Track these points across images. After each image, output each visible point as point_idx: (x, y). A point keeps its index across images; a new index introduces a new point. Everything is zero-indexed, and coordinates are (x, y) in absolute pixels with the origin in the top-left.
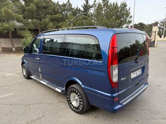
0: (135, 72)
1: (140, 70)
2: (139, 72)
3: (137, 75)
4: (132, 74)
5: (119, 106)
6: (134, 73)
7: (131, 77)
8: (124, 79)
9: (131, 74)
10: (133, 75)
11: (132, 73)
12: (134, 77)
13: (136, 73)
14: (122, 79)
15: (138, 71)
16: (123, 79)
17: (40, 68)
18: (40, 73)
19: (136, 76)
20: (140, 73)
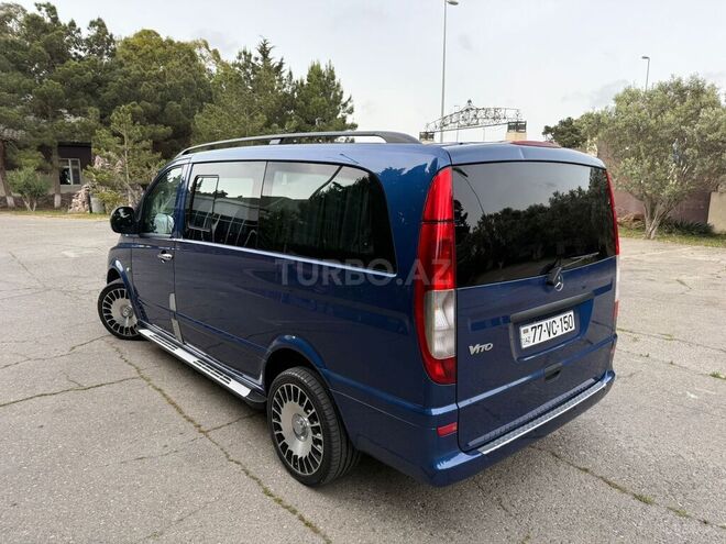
0: (544, 323)
1: (572, 313)
2: (562, 325)
3: (552, 336)
4: (526, 331)
5: (462, 458)
6: (536, 325)
7: (523, 342)
8: (485, 347)
9: (522, 329)
10: (531, 333)
11: (529, 327)
12: (537, 342)
13: (545, 328)
14: (473, 350)
15: (557, 319)
16: (478, 347)
17: (172, 296)
18: (175, 315)
19: (545, 337)
20: (569, 330)
